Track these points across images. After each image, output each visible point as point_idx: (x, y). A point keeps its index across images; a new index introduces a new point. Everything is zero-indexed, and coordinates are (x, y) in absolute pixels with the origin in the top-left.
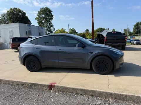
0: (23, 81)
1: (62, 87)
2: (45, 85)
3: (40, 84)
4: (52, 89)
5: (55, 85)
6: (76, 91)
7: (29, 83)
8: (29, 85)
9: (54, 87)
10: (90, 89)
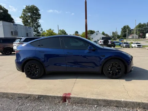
1: (80, 98)
2: (58, 97)
3: (50, 96)
4: (67, 101)
5: (71, 96)
6: (98, 102)
7: (36, 95)
8: (36, 97)
9: (70, 98)
10: (114, 99)
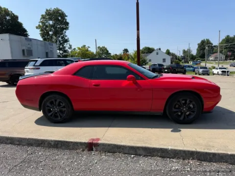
0: (39, 138)
1: (112, 144)
2: (81, 144)
3: (72, 142)
4: (94, 149)
5: (100, 142)
6: (136, 151)
7: (52, 141)
8: (51, 144)
9: (97, 145)
10: (158, 147)
